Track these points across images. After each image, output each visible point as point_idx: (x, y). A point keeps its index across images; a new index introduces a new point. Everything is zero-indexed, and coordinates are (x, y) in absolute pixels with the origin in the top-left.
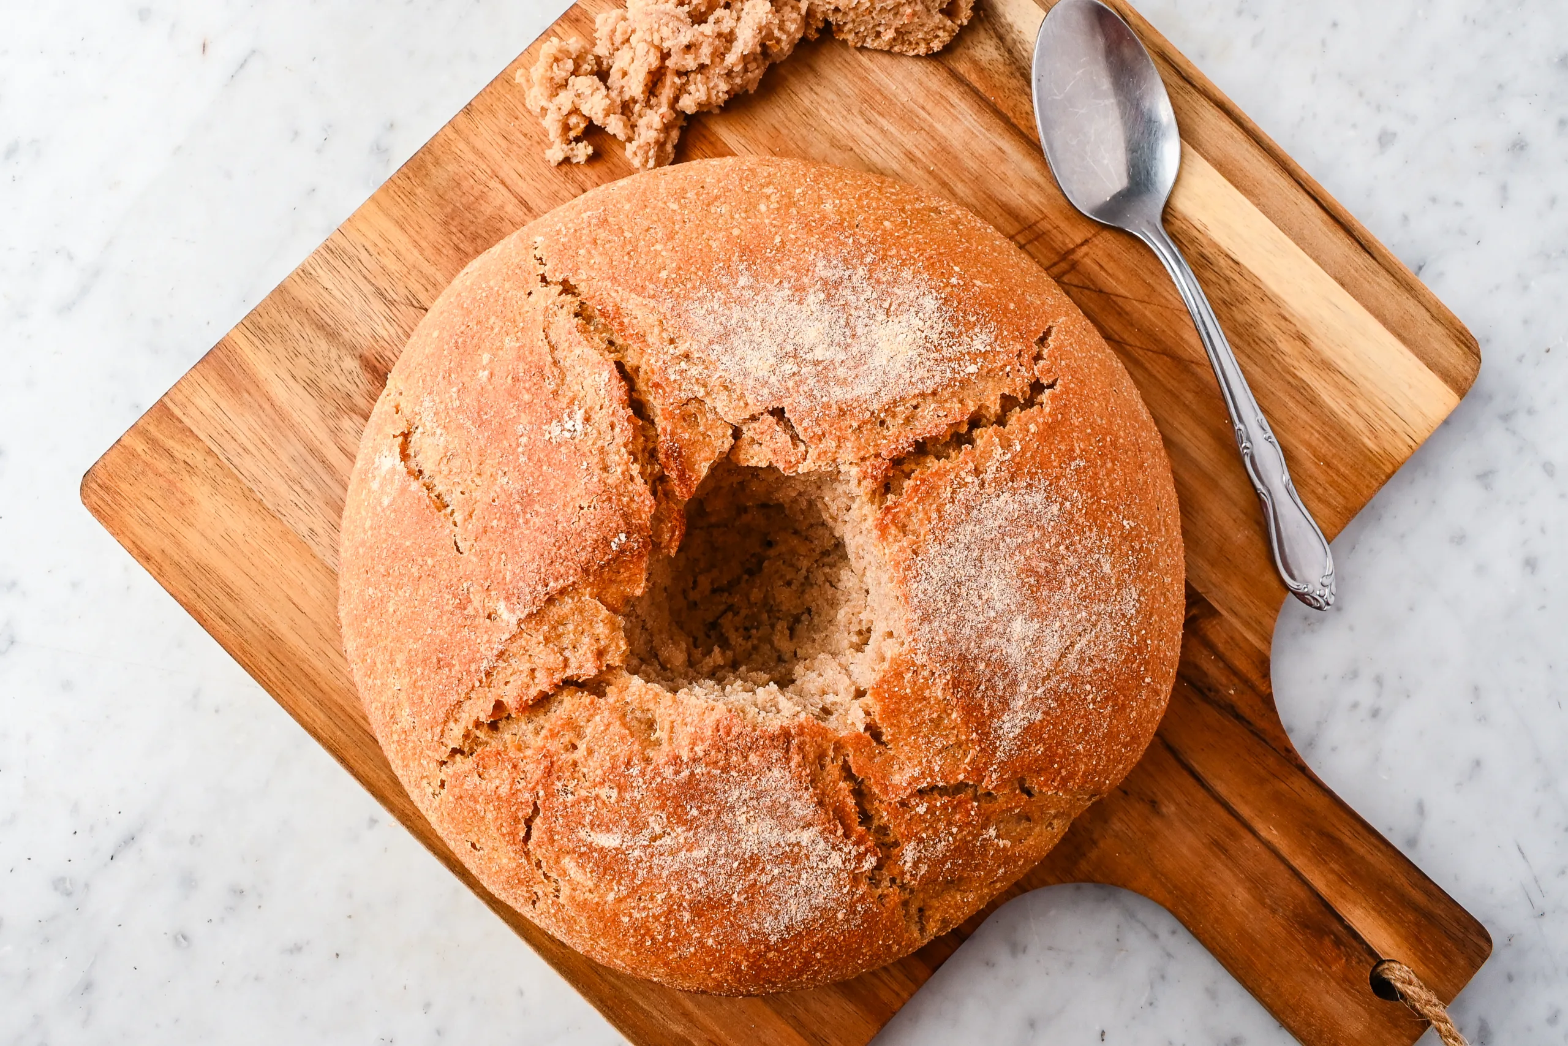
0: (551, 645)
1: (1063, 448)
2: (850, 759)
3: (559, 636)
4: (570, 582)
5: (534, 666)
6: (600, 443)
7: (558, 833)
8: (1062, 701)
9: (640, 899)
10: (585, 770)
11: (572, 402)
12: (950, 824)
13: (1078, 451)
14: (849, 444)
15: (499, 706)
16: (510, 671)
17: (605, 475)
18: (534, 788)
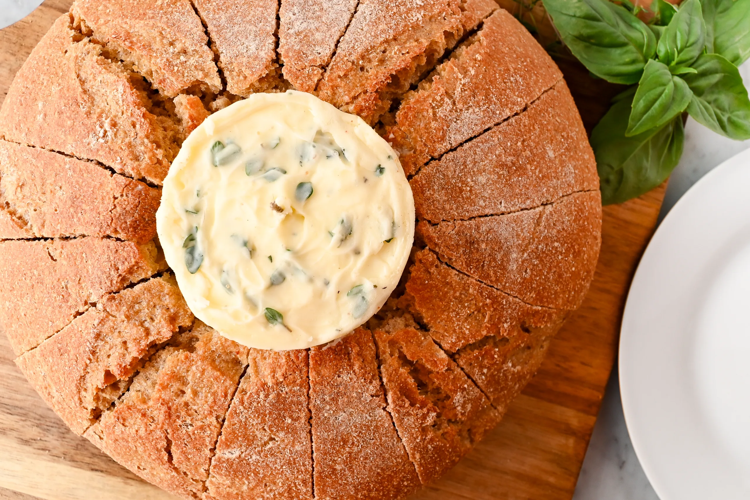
0: (133, 321)
1: (502, 69)
2: (405, 350)
3: (137, 312)
4: (133, 263)
5: (124, 340)
6: (127, 140)
7: (190, 453)
8: (541, 258)
9: (266, 485)
10: (195, 407)
11: (100, 116)
12: (481, 367)
13: (512, 70)
14: (340, 90)
15: (108, 374)
16: (107, 347)
17: (137, 163)
18: (162, 428)
